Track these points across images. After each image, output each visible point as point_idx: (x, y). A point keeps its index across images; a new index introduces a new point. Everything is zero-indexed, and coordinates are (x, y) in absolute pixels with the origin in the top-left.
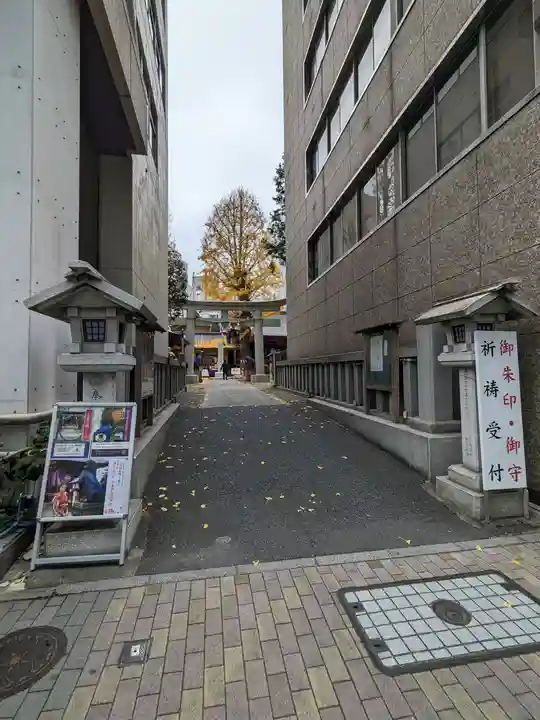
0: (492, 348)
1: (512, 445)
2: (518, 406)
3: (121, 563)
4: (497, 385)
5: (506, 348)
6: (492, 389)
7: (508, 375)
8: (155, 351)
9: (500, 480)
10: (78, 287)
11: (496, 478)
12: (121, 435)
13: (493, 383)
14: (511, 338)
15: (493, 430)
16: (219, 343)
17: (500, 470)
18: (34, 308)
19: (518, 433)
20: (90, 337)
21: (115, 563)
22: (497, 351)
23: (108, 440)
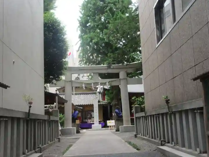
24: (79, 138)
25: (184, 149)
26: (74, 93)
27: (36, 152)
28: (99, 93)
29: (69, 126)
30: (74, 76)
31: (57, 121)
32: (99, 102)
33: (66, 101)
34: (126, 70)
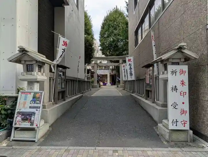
0: (176, 72)
1: (183, 112)
2: (187, 96)
3: (36, 142)
4: (177, 87)
5: (182, 72)
6: (175, 89)
7: (183, 83)
8: (66, 75)
9: (176, 126)
10: (23, 54)
11: (175, 125)
12: (38, 102)
13: (175, 86)
14: (185, 68)
15: (175, 106)
16: (107, 72)
17: (177, 122)
18: (10, 61)
19: (186, 107)
20: (29, 70)
21: (34, 141)
22: (178, 73)
23: (34, 103)
24: (99, 90)
25: (139, 95)
26: (99, 69)
27: (80, 94)
28: (111, 69)
29: (96, 84)
30: (99, 62)
31: (90, 82)
32: (110, 73)
33: (95, 73)
34: (122, 59)
